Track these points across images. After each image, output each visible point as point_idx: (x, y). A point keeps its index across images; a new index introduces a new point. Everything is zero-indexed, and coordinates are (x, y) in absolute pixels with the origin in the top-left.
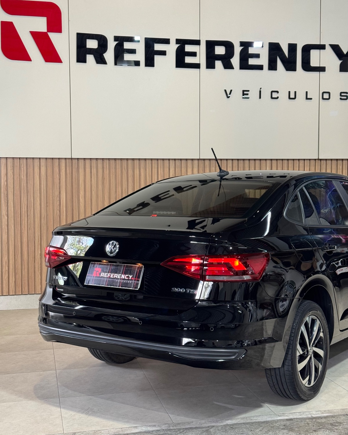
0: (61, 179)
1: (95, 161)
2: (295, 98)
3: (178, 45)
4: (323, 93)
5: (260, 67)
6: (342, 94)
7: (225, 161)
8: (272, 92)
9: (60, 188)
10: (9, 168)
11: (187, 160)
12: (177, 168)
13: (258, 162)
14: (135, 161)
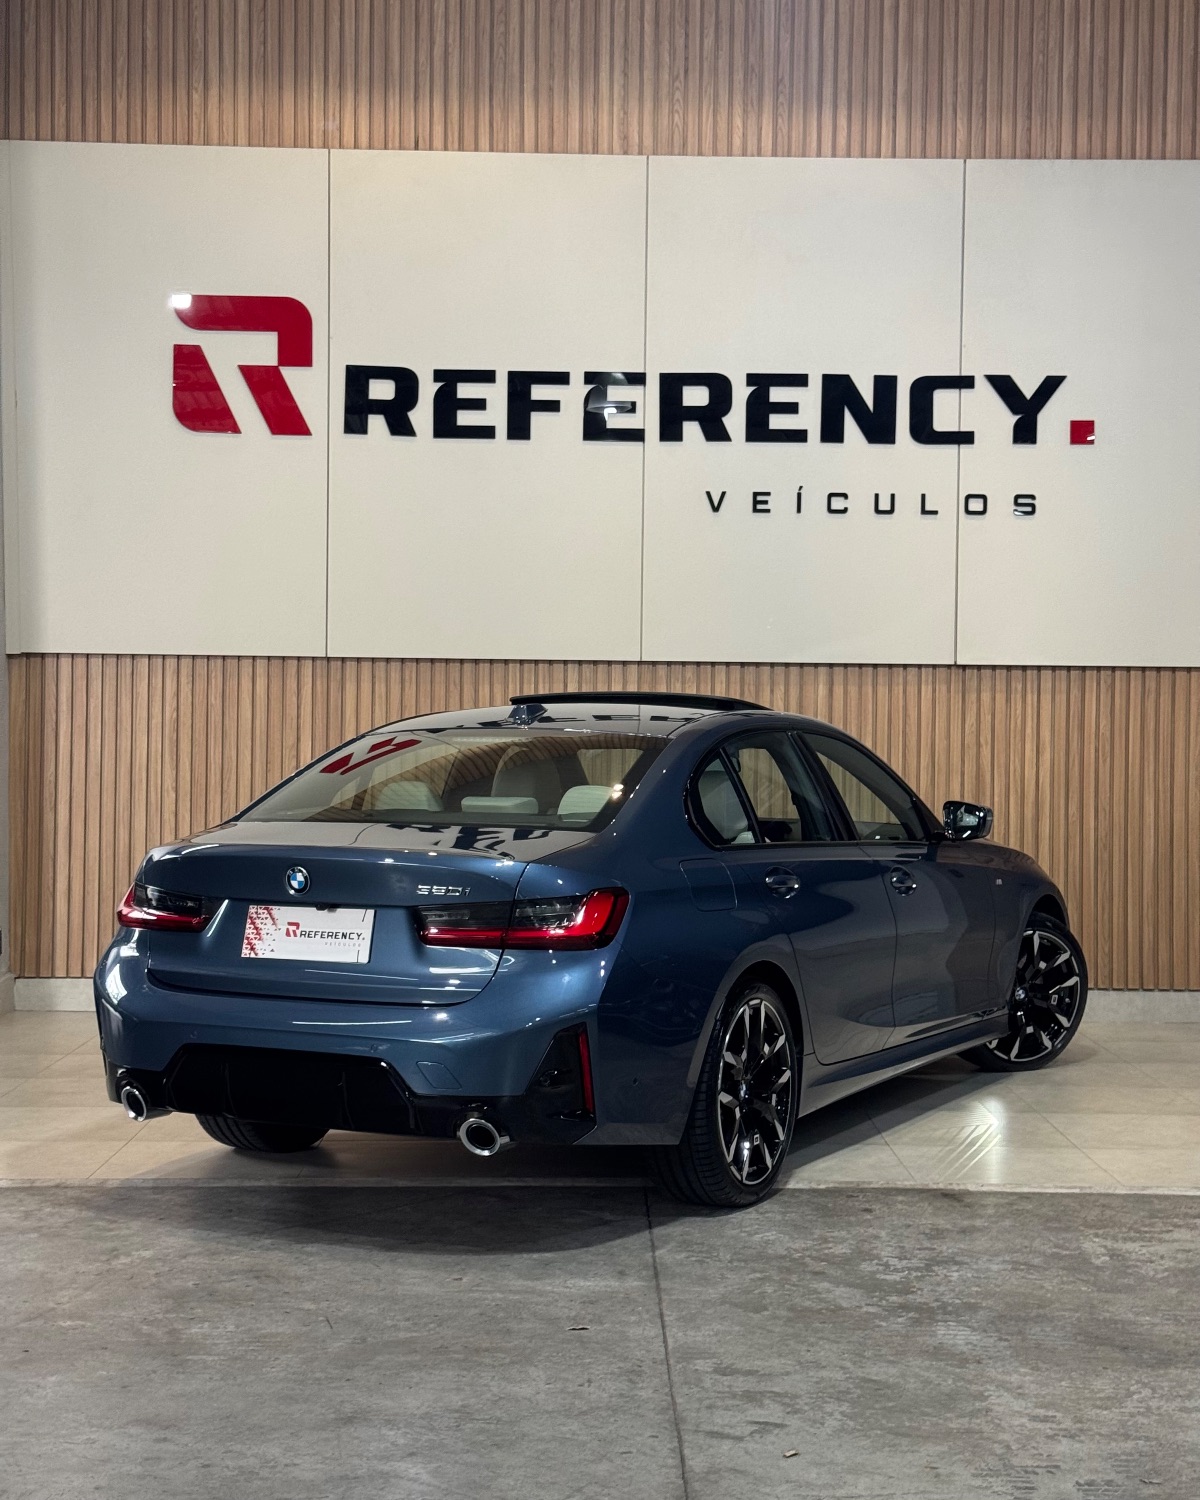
0: (302, 707)
1: (383, 664)
2: (891, 511)
3: (590, 387)
4: (969, 497)
5: (800, 436)
6: (1020, 501)
7: (709, 667)
8: (831, 496)
9: (298, 729)
10: (184, 680)
11: (609, 663)
12: (586, 683)
13: (794, 671)
14: (481, 665)
